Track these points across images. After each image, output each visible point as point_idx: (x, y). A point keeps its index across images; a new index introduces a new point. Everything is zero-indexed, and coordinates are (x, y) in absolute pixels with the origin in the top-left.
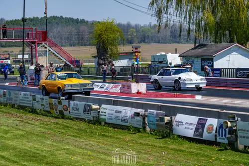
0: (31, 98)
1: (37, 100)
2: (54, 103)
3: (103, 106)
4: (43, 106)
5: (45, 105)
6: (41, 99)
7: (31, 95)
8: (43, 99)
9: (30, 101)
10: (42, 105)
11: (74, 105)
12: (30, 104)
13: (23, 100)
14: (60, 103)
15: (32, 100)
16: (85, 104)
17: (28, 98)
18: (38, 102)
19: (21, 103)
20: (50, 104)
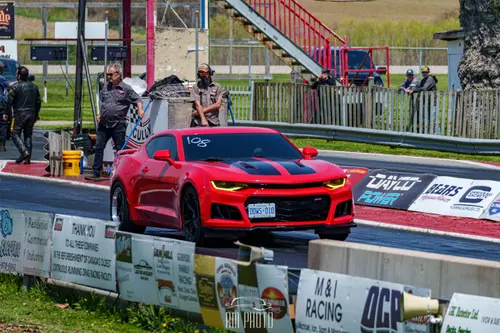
0: (108, 249)
1: (136, 260)
2: (218, 279)
3: (459, 300)
4: (166, 292)
5: (177, 284)
6: (157, 253)
7: (108, 235)
8: (168, 255)
9: (106, 263)
10: (162, 284)
11: (318, 291)
12: (105, 277)
13: (70, 257)
14: (249, 277)
15: (113, 257)
16: (374, 290)
17: (94, 247)
18: (144, 270)
19: (58, 268)
20: (204, 280)
